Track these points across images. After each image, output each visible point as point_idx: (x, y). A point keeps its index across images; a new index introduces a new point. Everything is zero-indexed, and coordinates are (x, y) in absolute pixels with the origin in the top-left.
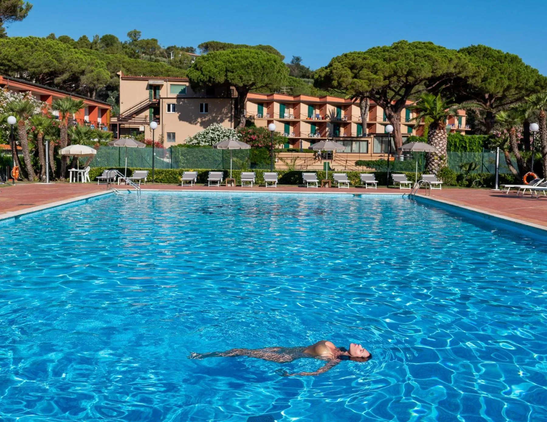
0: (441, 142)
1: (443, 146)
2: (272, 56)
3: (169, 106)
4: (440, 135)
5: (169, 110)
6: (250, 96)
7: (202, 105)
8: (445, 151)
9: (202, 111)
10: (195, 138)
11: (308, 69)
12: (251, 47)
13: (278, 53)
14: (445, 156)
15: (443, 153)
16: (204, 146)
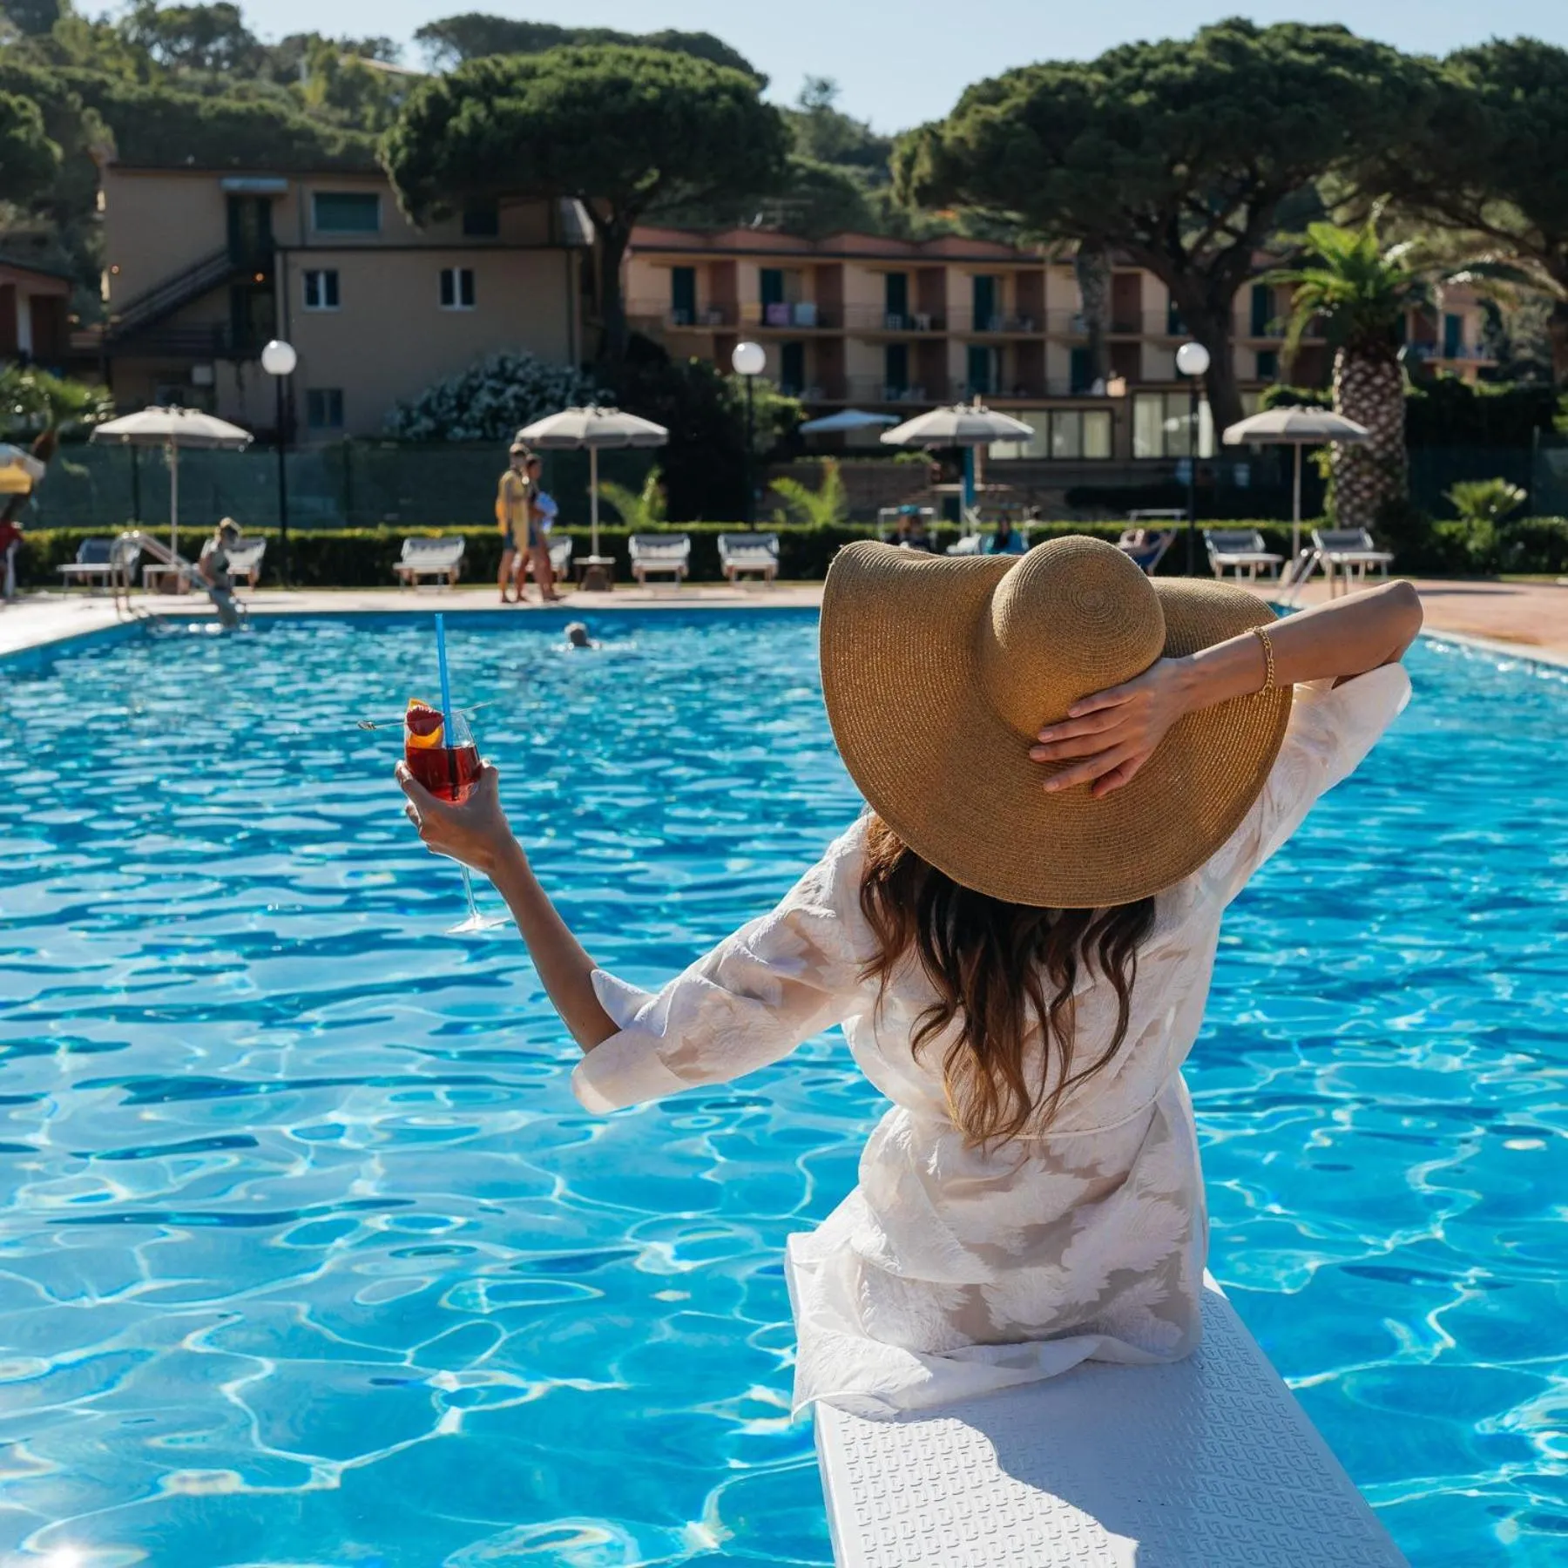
0: (1384, 408)
1: (1391, 423)
2: (726, 73)
3: (311, 277)
4: (1378, 381)
5: (312, 298)
6: (639, 235)
7: (447, 277)
8: (1399, 440)
9: (448, 298)
10: (426, 409)
11: (866, 126)
12: (636, 42)
13: (744, 66)
14: (1400, 462)
15: (1390, 447)
16: (464, 441)
